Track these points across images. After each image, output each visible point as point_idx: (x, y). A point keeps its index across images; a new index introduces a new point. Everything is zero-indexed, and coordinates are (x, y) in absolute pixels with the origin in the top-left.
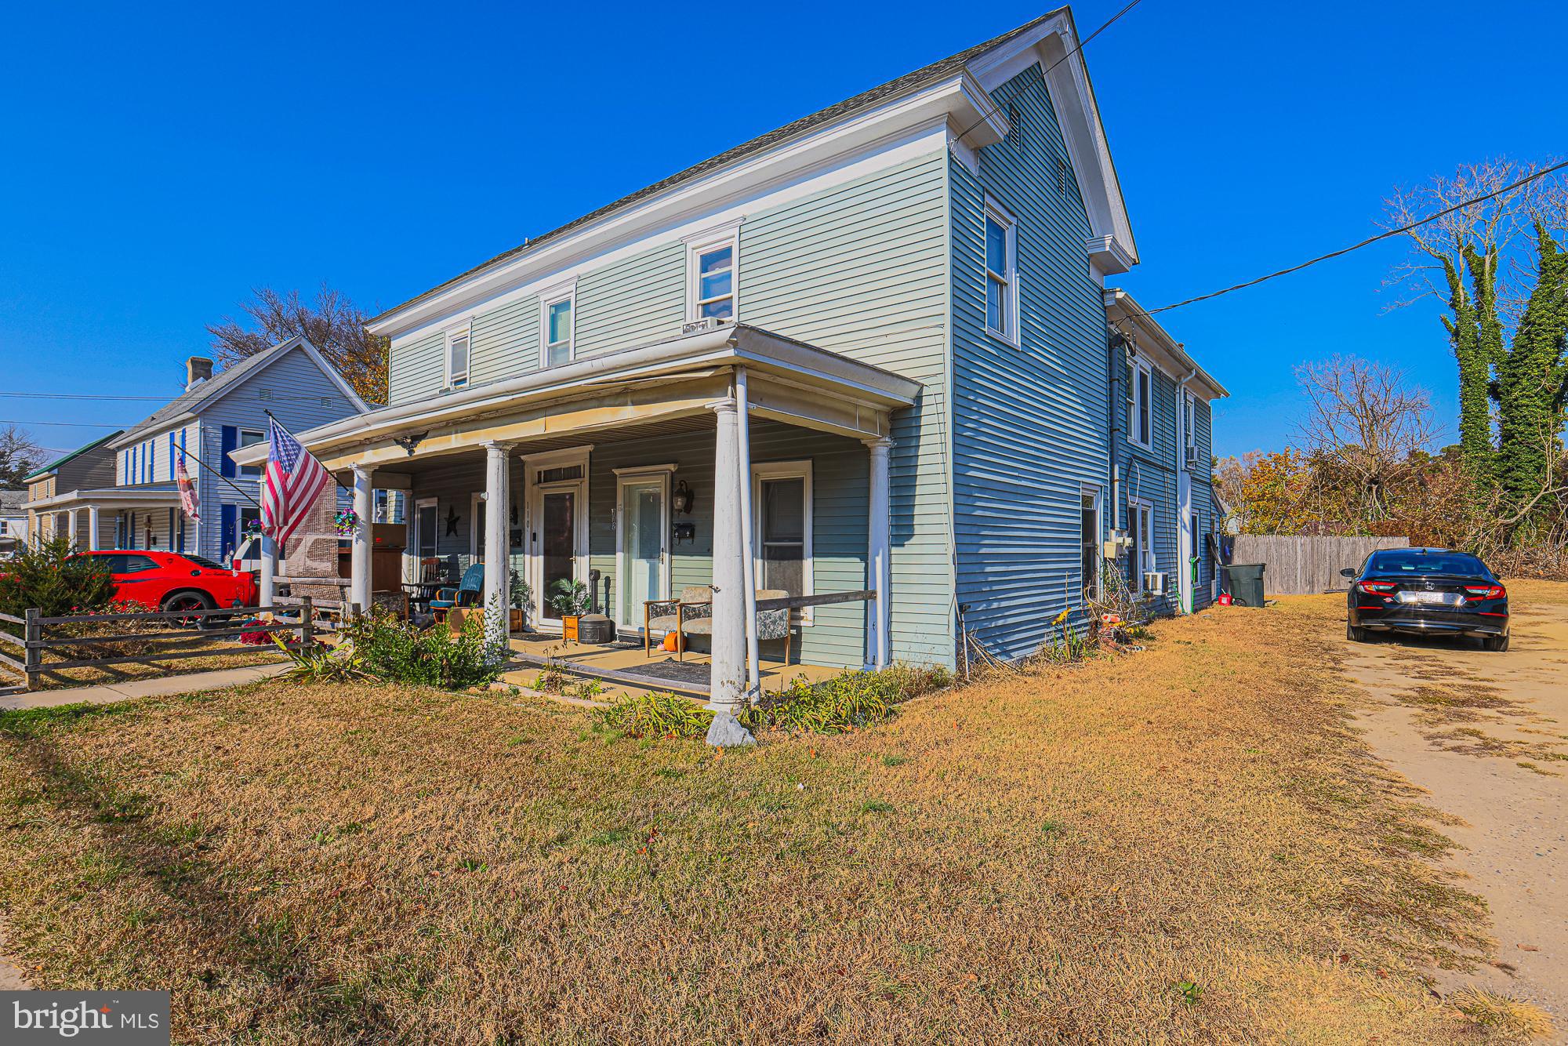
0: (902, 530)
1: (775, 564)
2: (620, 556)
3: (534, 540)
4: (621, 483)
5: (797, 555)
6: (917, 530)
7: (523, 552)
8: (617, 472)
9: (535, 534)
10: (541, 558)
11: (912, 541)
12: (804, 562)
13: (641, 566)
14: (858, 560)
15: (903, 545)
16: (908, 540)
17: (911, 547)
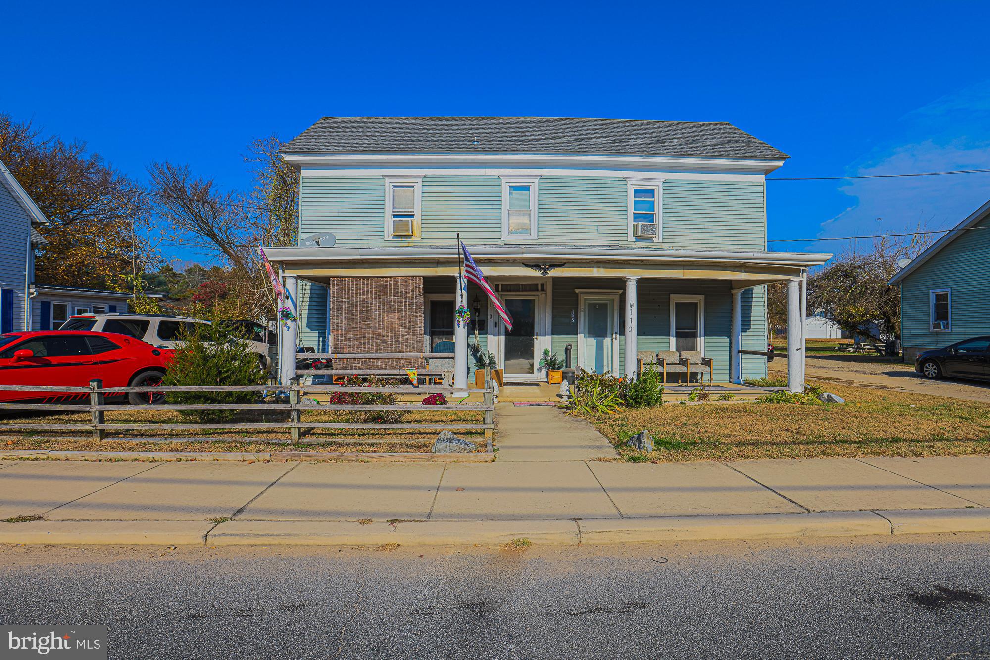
0: (746, 326)
1: (681, 340)
2: (581, 337)
3: (496, 326)
4: (582, 298)
5: (694, 336)
6: (752, 326)
7: (486, 334)
8: (577, 291)
9: (496, 323)
10: (503, 338)
11: (750, 330)
12: (699, 339)
13: (592, 342)
14: (726, 338)
15: (746, 332)
16: (748, 330)
17: (749, 333)
